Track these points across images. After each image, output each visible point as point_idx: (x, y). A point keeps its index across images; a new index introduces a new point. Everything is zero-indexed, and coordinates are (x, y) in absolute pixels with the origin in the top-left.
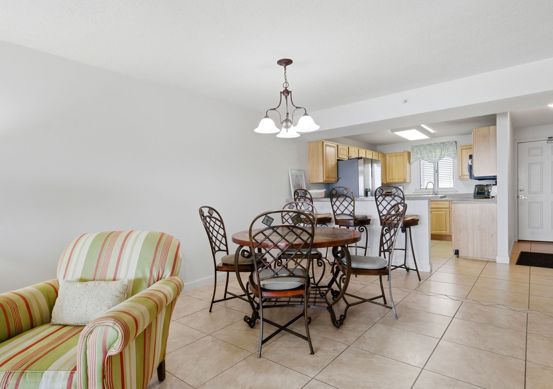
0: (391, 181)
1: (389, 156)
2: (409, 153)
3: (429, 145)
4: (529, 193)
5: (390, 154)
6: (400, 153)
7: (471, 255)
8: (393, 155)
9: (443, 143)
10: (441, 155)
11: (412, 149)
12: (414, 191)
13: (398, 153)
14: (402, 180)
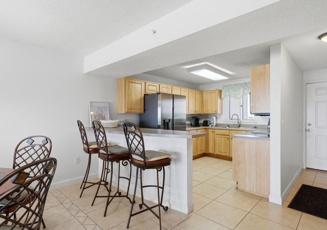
0: (206, 112)
1: (206, 93)
2: (220, 91)
3: (235, 85)
4: (316, 128)
5: (206, 91)
6: (213, 91)
7: (247, 189)
8: (208, 92)
9: (245, 83)
10: (244, 93)
11: (223, 88)
12: (225, 121)
13: (212, 91)
14: (214, 112)
